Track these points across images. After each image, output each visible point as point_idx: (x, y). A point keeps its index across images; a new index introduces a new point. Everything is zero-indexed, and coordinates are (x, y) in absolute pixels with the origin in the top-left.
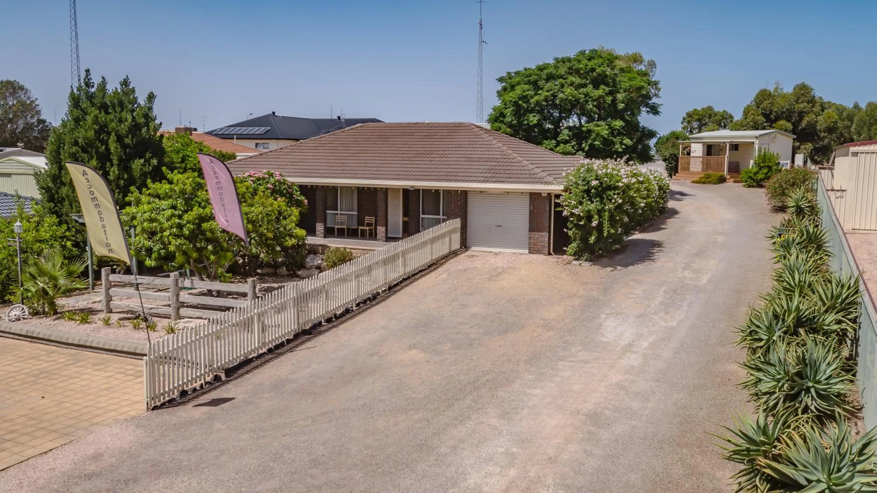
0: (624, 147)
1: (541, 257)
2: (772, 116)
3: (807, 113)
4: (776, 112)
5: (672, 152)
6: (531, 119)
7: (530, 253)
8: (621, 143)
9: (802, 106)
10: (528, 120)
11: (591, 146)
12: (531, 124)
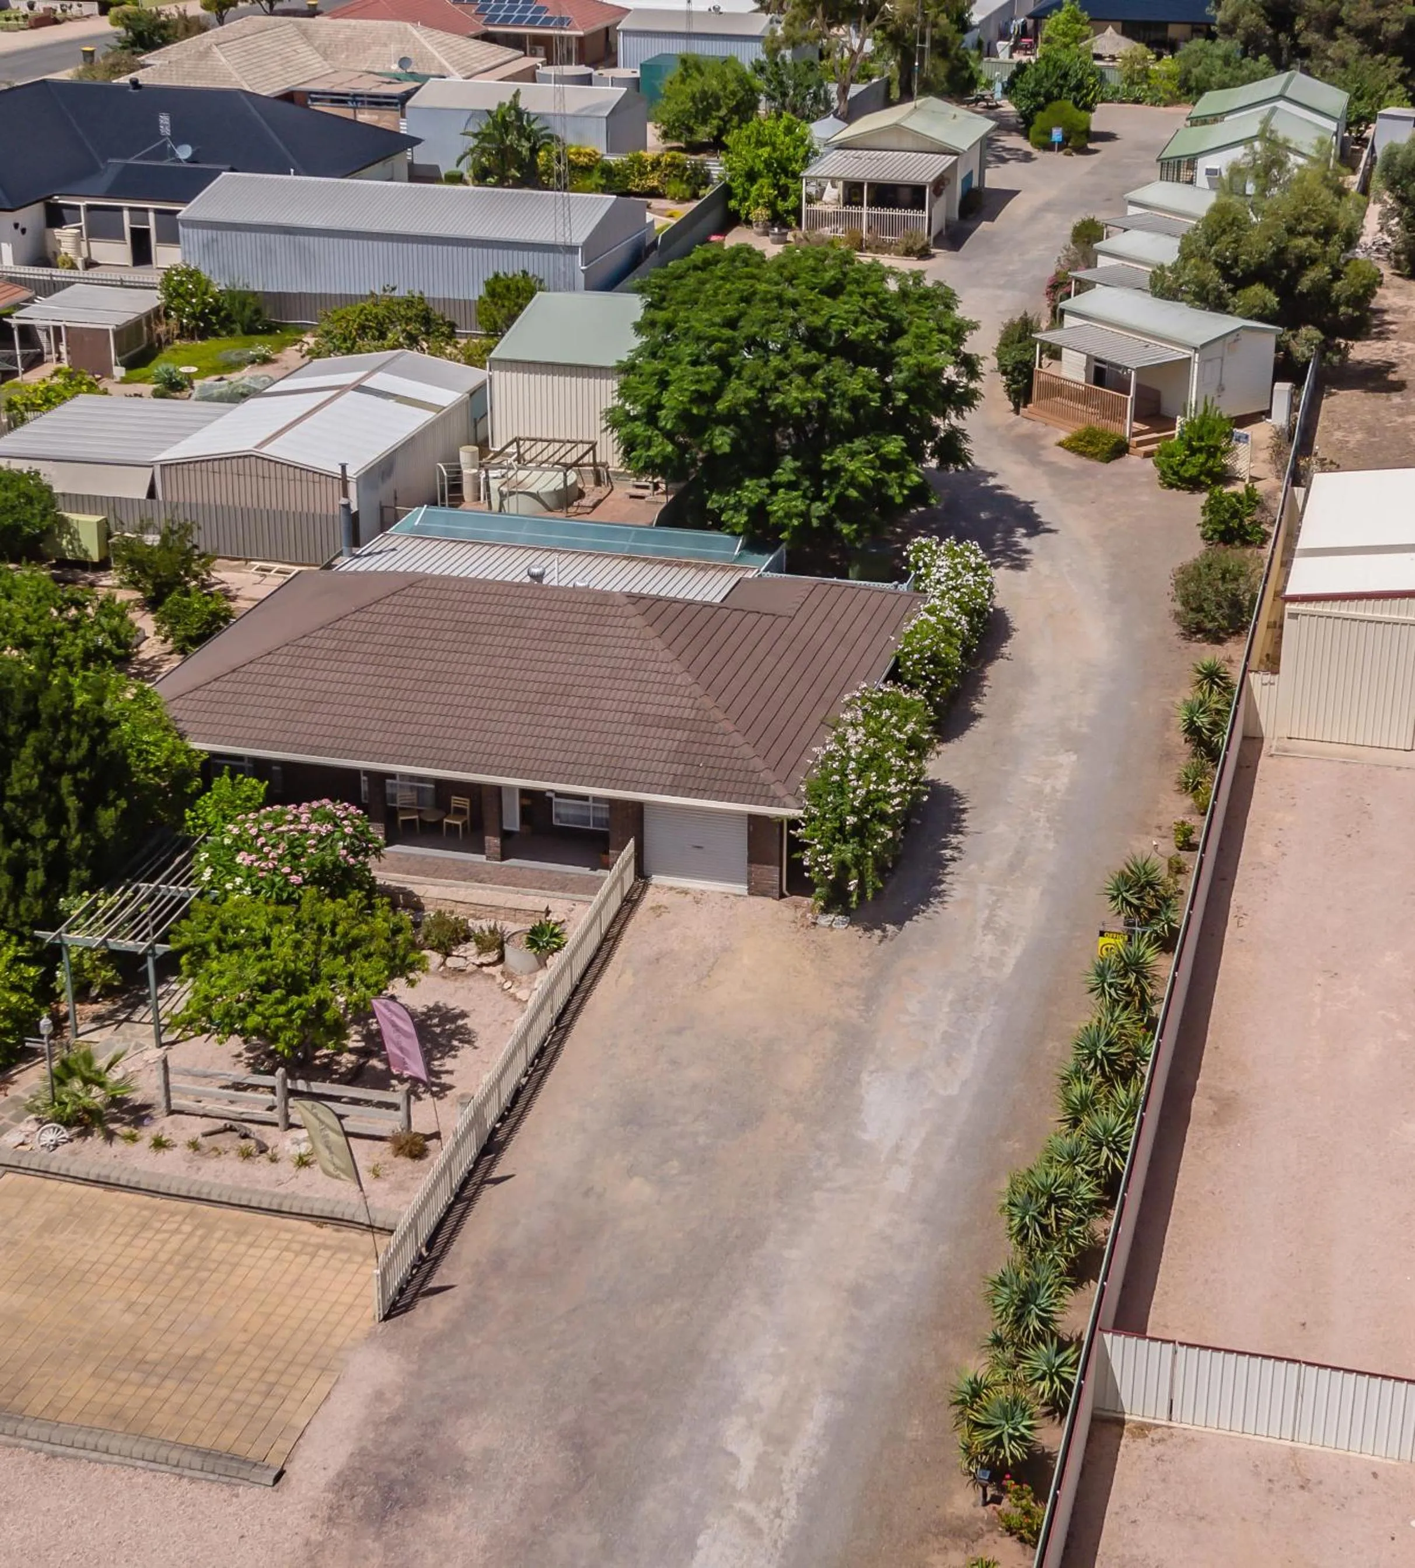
0: (906, 492)
1: (770, 904)
2: (1237, 270)
3: (1314, 261)
4: (1246, 262)
5: (1018, 358)
6: (717, 442)
7: (752, 892)
8: (901, 486)
9: (1302, 242)
10: (711, 443)
11: (841, 498)
12: (719, 452)
